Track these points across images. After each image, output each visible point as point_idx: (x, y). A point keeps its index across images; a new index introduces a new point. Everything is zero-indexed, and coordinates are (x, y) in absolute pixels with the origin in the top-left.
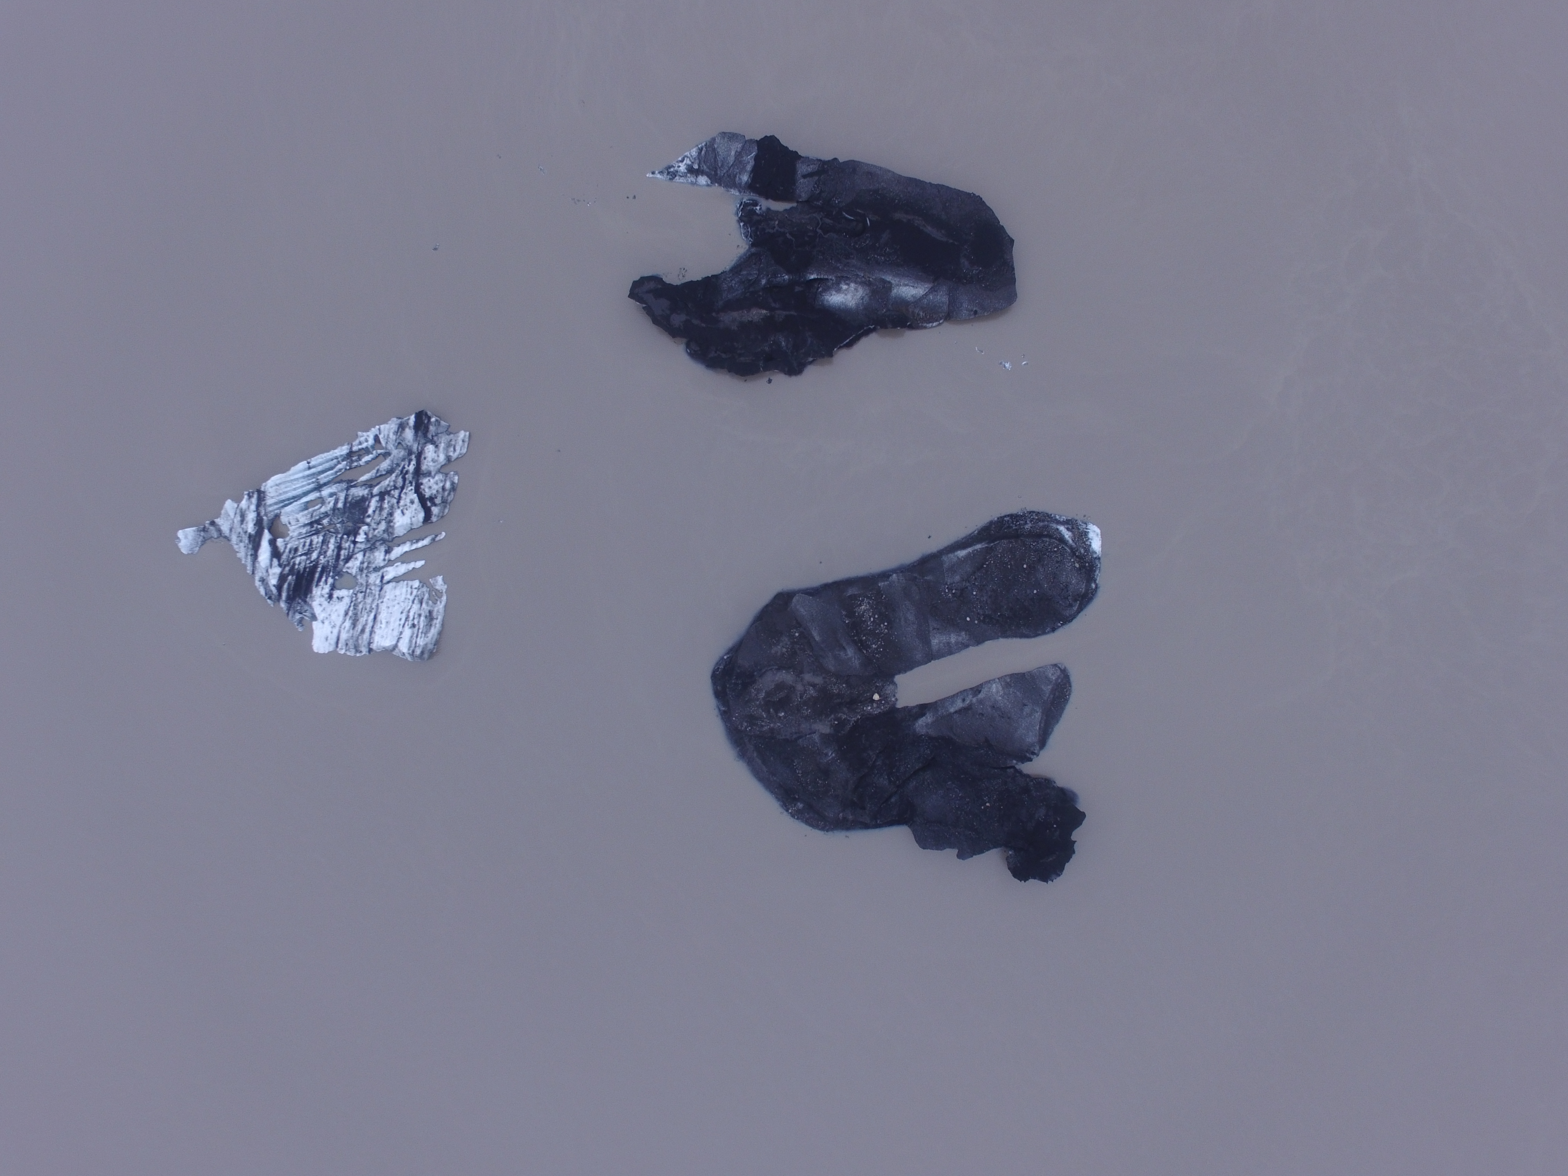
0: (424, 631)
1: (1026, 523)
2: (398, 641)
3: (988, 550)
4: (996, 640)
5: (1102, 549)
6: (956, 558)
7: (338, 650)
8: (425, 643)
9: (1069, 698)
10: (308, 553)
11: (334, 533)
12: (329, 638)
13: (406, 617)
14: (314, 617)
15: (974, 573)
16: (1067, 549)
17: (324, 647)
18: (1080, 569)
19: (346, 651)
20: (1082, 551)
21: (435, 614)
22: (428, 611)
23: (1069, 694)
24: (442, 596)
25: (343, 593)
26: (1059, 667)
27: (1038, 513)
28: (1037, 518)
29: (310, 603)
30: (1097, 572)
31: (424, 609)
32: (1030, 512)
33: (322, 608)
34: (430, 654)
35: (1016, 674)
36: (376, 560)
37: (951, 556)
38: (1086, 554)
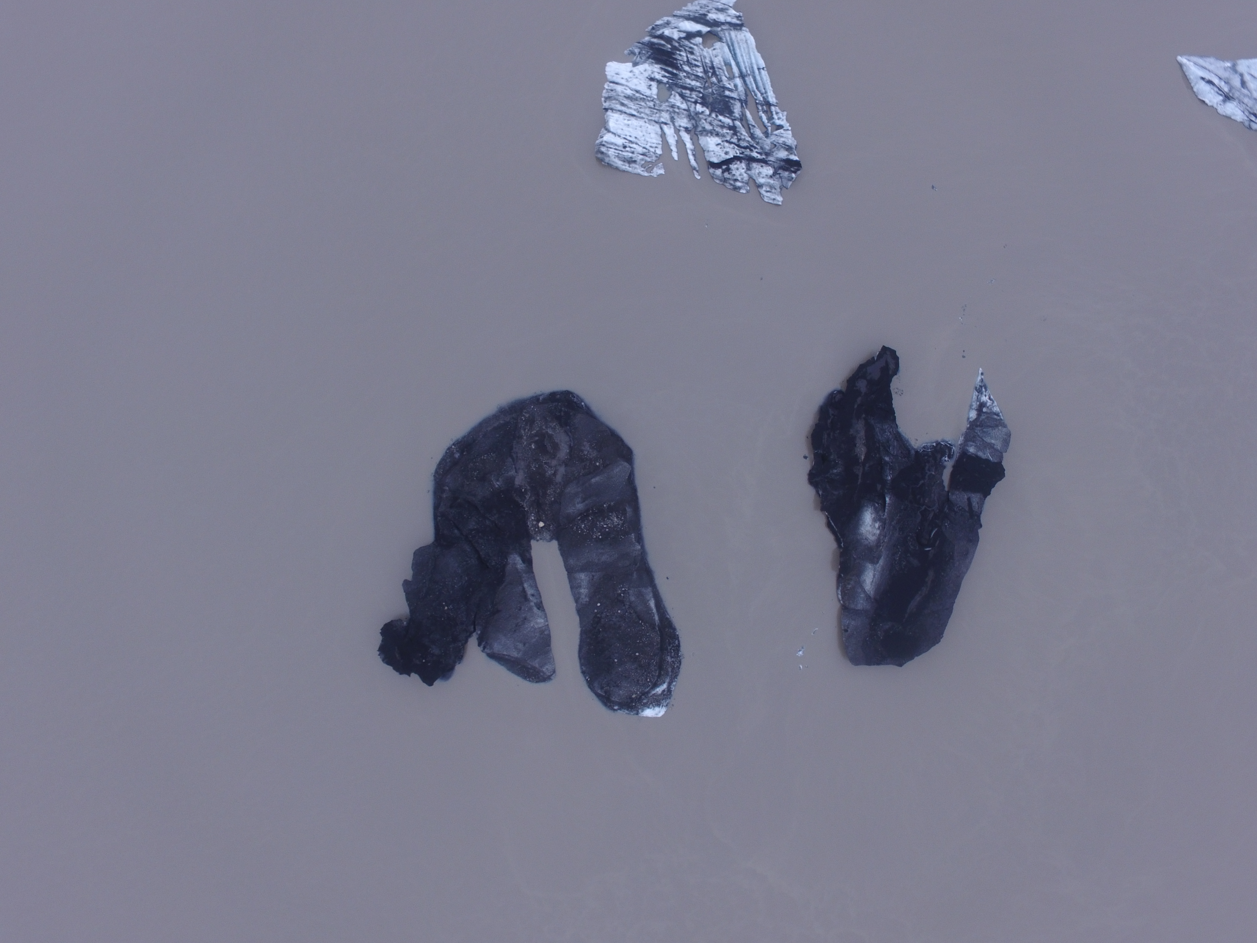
0: (620, 156)
1: (672, 657)
2: (613, 133)
3: (653, 625)
4: (579, 626)
5: (645, 717)
6: (649, 599)
7: (608, 83)
8: (610, 155)
9: (527, 680)
10: (688, 63)
11: (704, 86)
12: (617, 76)
13: (633, 141)
14: (635, 64)
15: (636, 612)
16: (647, 690)
17: (610, 71)
18: (631, 698)
19: (607, 89)
20: (645, 701)
21: (633, 165)
22: (636, 160)
23: (530, 681)
24: (648, 172)
25: (654, 90)
26: (552, 675)
27: (679, 668)
28: (675, 667)
29: (648, 62)
30: (627, 712)
31: (638, 156)
32: (680, 662)
33: (642, 71)
34: (600, 159)
35: (550, 639)
36: (680, 119)
37: (651, 595)
38: (642, 704)
